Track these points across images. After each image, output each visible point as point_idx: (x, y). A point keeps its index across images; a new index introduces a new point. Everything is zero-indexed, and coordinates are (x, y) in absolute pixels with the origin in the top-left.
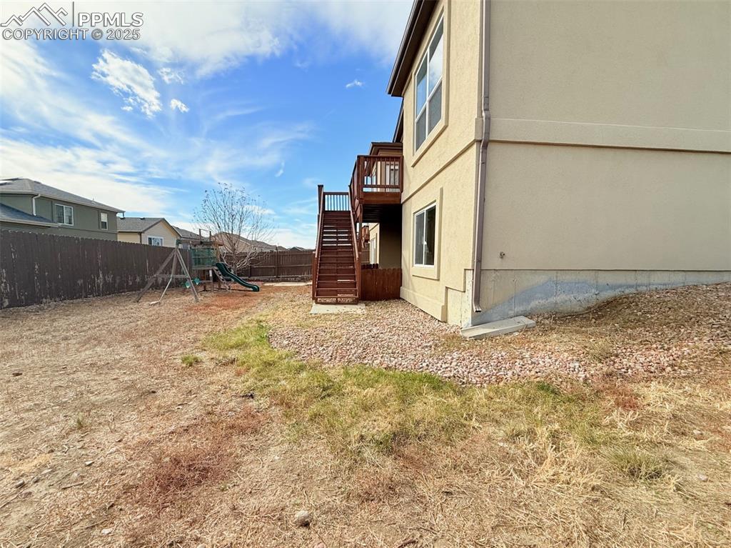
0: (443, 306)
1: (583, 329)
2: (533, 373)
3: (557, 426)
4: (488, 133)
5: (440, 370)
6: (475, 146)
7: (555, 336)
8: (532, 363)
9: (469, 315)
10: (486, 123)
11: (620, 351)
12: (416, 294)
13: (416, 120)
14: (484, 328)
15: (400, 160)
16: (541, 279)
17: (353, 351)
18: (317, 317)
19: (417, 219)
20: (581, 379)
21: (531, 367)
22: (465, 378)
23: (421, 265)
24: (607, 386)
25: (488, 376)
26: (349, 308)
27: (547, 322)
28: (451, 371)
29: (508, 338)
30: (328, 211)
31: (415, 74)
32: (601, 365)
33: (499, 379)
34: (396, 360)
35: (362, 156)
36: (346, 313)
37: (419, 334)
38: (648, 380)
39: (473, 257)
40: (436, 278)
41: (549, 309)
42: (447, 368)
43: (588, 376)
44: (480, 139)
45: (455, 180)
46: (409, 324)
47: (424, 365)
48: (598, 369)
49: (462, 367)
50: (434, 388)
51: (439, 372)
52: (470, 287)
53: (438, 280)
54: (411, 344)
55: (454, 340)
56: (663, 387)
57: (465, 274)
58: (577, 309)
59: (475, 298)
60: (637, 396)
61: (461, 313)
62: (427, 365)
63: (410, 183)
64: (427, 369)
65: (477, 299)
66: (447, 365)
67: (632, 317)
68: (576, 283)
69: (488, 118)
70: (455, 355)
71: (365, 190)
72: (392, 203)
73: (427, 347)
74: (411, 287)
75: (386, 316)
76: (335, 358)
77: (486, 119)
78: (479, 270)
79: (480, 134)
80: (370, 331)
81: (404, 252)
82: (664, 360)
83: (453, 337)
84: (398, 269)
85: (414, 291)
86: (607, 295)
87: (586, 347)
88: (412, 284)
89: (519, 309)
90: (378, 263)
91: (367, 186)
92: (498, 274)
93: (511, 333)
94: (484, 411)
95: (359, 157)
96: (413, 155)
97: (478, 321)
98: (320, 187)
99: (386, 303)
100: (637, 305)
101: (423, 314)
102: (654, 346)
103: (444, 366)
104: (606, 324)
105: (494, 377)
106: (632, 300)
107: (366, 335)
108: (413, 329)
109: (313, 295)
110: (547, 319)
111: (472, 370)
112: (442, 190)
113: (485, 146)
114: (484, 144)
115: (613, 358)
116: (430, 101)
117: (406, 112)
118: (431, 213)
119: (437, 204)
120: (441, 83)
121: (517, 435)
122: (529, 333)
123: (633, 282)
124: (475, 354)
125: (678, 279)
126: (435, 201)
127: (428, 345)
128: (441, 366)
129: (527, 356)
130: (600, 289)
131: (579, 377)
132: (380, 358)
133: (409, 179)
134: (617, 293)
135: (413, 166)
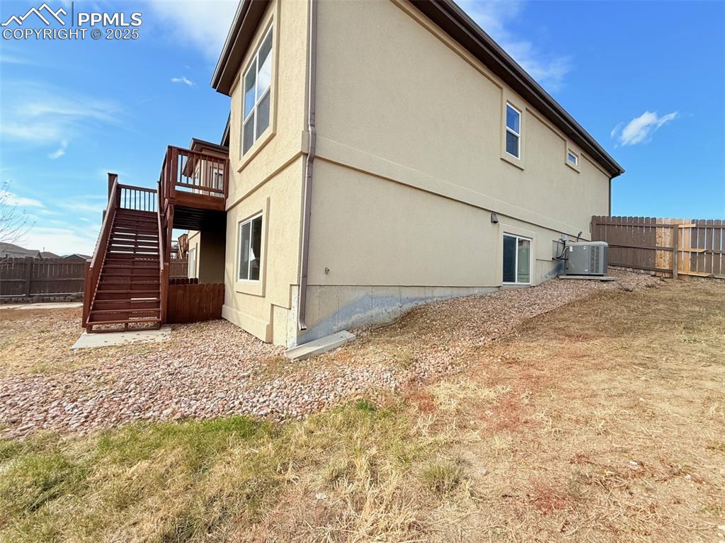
0: (267, 326)
1: (393, 339)
2: (353, 390)
3: (374, 451)
4: (314, 148)
5: (256, 406)
6: (301, 159)
7: (371, 348)
8: (353, 379)
9: (294, 334)
10: (312, 139)
11: (418, 356)
12: (239, 312)
13: (244, 123)
14: (309, 346)
15: (225, 162)
16: (360, 293)
17: (131, 401)
18: (84, 353)
19: (243, 229)
20: (393, 389)
21: (351, 384)
22: (285, 412)
23: (246, 280)
24: (412, 392)
25: (310, 403)
26: (144, 337)
27: (365, 334)
28: (268, 406)
29: (332, 354)
30: (125, 209)
31: (244, 75)
32: (406, 371)
33: (321, 405)
34: (198, 403)
35: (175, 148)
36: (138, 343)
37: (236, 362)
38: (438, 380)
39: (299, 271)
40: (261, 295)
41: (366, 322)
42: (265, 402)
43: (398, 384)
44: (306, 152)
45: (282, 191)
46: (227, 349)
47: (237, 403)
48: (404, 376)
49: (283, 398)
50: (243, 436)
51: (255, 409)
52: (295, 303)
53: (264, 297)
54: (224, 376)
55: (278, 364)
56: (448, 385)
57: (291, 290)
58: (388, 320)
59: (300, 316)
60: (433, 397)
61: (287, 331)
62: (241, 403)
63: (236, 189)
64: (240, 408)
65: (303, 316)
66: (265, 398)
67: (425, 325)
68: (387, 297)
69: (314, 134)
70: (276, 383)
71: (178, 188)
72: (214, 209)
73: (244, 377)
74: (234, 305)
75: (198, 342)
76: (93, 420)
77: (312, 133)
78: (305, 286)
79: (306, 148)
80: (169, 366)
81: (227, 265)
82: (447, 360)
83: (277, 360)
84: (220, 284)
85: (238, 309)
86: (408, 307)
87: (395, 356)
88: (236, 301)
89: (342, 324)
90: (197, 277)
91: (181, 184)
92: (324, 290)
93: (335, 349)
94: (301, 453)
95: (170, 148)
96: (240, 159)
97: (304, 340)
98: (112, 177)
99: (202, 325)
100: (427, 314)
101: (246, 335)
102: (440, 348)
103: (261, 400)
104: (408, 332)
105: (316, 403)
106: (423, 310)
107: (161, 372)
108: (231, 355)
109: (84, 320)
110: (365, 331)
111: (293, 399)
112: (269, 200)
113: (311, 161)
114: (311, 158)
115: (414, 363)
116: (259, 106)
117: (234, 113)
118: (258, 223)
119: (264, 214)
120: (269, 90)
121: (337, 477)
122: (350, 347)
123: (423, 296)
124: (298, 378)
125: (448, 292)
126: (261, 211)
127: (246, 374)
128: (258, 401)
129: (348, 373)
130: (403, 302)
131: (391, 388)
132: (173, 405)
133: (235, 186)
134: (413, 305)
135: (240, 171)
